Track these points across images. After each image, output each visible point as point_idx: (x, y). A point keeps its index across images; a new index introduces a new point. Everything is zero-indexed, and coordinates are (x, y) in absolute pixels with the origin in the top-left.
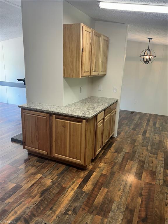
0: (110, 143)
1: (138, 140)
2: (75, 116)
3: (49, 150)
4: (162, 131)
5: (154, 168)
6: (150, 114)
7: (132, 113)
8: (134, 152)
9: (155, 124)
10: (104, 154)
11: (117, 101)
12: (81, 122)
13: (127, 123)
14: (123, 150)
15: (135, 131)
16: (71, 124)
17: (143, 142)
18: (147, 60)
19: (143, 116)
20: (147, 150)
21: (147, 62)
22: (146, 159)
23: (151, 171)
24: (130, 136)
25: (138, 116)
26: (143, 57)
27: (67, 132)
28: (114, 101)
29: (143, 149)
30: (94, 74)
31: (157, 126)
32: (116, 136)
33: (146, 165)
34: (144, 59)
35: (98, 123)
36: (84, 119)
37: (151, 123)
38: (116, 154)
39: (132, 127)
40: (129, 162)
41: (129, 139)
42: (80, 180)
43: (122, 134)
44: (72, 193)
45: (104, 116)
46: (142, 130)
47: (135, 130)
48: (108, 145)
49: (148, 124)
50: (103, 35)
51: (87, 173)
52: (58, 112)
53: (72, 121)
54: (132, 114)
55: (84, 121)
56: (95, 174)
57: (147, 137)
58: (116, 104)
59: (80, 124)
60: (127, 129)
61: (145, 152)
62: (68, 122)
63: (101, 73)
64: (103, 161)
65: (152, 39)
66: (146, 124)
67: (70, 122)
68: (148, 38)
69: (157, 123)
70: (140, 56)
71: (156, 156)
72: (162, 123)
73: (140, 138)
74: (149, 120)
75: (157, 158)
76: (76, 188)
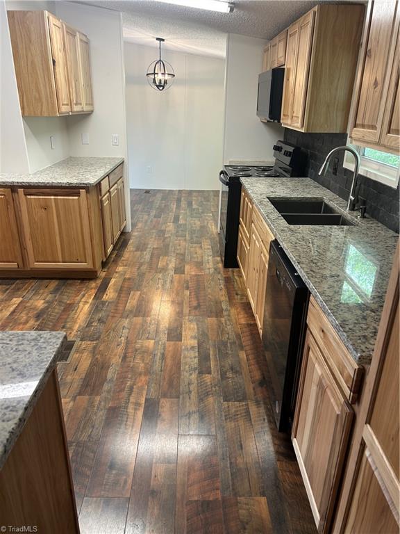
0: (122, 240)
1: (167, 229)
2: (64, 185)
3: (20, 259)
4: (202, 213)
5: (200, 258)
6: (179, 191)
7: (147, 192)
8: (167, 246)
9: (190, 204)
10: (119, 256)
11: (123, 162)
12: (78, 194)
13: (144, 209)
14: (149, 246)
15: (159, 219)
16: (59, 201)
17: (177, 232)
18: (160, 82)
19: (167, 194)
20: (185, 240)
21: (161, 86)
22: (187, 251)
23: (197, 262)
24: (154, 226)
25: (159, 196)
26: (152, 77)
27: (53, 216)
28: (118, 162)
29: (180, 240)
30: (77, 108)
31: (195, 206)
32: (129, 229)
33: (188, 258)
34: (154, 79)
35: (104, 198)
36: (83, 188)
37: (184, 204)
38: (139, 253)
39: (153, 213)
40: (163, 259)
41: (154, 231)
42: (93, 292)
43: (140, 225)
44: (87, 307)
45: (110, 188)
46: (172, 215)
47: (160, 217)
48: (120, 243)
49: (178, 207)
50: (79, 32)
51: (99, 282)
52: (28, 183)
53: (60, 196)
54: (148, 195)
55: (83, 191)
56: (113, 281)
57: (181, 225)
58: (122, 168)
59: (76, 198)
60: (146, 217)
61: (183, 243)
62: (53, 197)
63: (86, 108)
64: (120, 264)
65: (163, 40)
66: (175, 206)
67: (56, 197)
68: (157, 39)
69: (194, 203)
70: (147, 74)
71: (199, 245)
72: (202, 202)
73: (171, 227)
74: (179, 201)
75: (201, 247)
76: (90, 301)
